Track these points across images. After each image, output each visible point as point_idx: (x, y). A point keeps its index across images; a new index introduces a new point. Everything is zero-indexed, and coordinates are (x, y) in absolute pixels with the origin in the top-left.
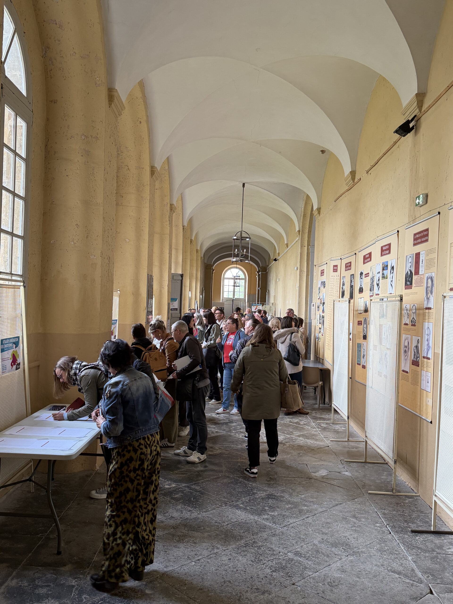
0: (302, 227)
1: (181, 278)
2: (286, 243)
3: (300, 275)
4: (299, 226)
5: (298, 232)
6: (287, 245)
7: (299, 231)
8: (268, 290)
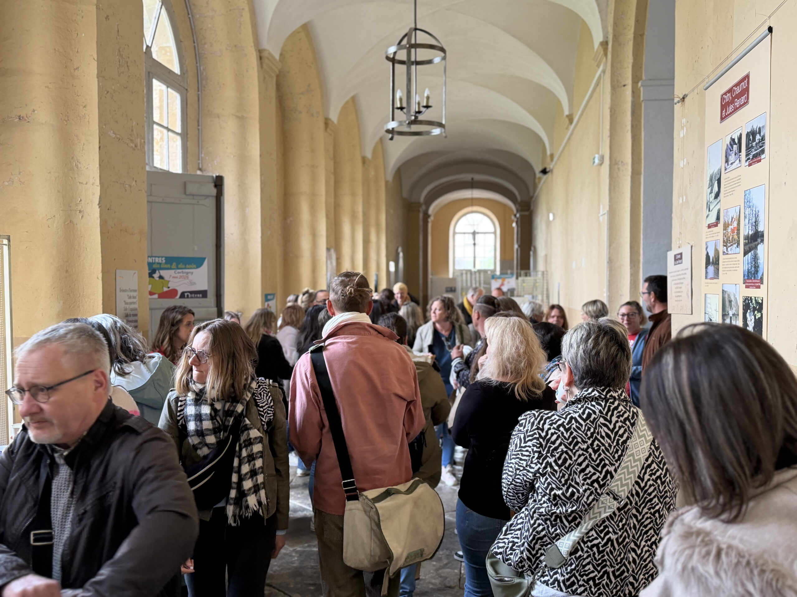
0: (616, 25)
1: (214, 191)
2: (566, 112)
3: (611, 176)
4: (604, 28)
5: (601, 48)
6: (570, 118)
7: (604, 44)
8: (535, 248)
